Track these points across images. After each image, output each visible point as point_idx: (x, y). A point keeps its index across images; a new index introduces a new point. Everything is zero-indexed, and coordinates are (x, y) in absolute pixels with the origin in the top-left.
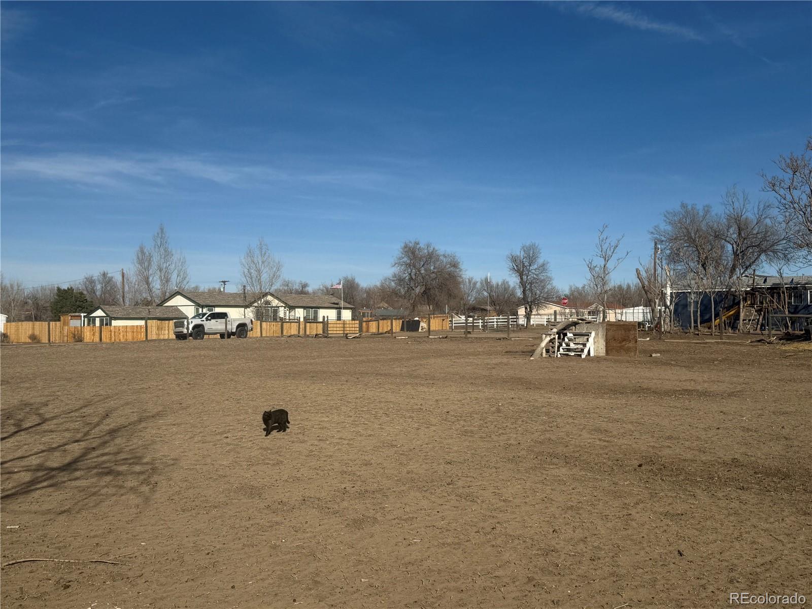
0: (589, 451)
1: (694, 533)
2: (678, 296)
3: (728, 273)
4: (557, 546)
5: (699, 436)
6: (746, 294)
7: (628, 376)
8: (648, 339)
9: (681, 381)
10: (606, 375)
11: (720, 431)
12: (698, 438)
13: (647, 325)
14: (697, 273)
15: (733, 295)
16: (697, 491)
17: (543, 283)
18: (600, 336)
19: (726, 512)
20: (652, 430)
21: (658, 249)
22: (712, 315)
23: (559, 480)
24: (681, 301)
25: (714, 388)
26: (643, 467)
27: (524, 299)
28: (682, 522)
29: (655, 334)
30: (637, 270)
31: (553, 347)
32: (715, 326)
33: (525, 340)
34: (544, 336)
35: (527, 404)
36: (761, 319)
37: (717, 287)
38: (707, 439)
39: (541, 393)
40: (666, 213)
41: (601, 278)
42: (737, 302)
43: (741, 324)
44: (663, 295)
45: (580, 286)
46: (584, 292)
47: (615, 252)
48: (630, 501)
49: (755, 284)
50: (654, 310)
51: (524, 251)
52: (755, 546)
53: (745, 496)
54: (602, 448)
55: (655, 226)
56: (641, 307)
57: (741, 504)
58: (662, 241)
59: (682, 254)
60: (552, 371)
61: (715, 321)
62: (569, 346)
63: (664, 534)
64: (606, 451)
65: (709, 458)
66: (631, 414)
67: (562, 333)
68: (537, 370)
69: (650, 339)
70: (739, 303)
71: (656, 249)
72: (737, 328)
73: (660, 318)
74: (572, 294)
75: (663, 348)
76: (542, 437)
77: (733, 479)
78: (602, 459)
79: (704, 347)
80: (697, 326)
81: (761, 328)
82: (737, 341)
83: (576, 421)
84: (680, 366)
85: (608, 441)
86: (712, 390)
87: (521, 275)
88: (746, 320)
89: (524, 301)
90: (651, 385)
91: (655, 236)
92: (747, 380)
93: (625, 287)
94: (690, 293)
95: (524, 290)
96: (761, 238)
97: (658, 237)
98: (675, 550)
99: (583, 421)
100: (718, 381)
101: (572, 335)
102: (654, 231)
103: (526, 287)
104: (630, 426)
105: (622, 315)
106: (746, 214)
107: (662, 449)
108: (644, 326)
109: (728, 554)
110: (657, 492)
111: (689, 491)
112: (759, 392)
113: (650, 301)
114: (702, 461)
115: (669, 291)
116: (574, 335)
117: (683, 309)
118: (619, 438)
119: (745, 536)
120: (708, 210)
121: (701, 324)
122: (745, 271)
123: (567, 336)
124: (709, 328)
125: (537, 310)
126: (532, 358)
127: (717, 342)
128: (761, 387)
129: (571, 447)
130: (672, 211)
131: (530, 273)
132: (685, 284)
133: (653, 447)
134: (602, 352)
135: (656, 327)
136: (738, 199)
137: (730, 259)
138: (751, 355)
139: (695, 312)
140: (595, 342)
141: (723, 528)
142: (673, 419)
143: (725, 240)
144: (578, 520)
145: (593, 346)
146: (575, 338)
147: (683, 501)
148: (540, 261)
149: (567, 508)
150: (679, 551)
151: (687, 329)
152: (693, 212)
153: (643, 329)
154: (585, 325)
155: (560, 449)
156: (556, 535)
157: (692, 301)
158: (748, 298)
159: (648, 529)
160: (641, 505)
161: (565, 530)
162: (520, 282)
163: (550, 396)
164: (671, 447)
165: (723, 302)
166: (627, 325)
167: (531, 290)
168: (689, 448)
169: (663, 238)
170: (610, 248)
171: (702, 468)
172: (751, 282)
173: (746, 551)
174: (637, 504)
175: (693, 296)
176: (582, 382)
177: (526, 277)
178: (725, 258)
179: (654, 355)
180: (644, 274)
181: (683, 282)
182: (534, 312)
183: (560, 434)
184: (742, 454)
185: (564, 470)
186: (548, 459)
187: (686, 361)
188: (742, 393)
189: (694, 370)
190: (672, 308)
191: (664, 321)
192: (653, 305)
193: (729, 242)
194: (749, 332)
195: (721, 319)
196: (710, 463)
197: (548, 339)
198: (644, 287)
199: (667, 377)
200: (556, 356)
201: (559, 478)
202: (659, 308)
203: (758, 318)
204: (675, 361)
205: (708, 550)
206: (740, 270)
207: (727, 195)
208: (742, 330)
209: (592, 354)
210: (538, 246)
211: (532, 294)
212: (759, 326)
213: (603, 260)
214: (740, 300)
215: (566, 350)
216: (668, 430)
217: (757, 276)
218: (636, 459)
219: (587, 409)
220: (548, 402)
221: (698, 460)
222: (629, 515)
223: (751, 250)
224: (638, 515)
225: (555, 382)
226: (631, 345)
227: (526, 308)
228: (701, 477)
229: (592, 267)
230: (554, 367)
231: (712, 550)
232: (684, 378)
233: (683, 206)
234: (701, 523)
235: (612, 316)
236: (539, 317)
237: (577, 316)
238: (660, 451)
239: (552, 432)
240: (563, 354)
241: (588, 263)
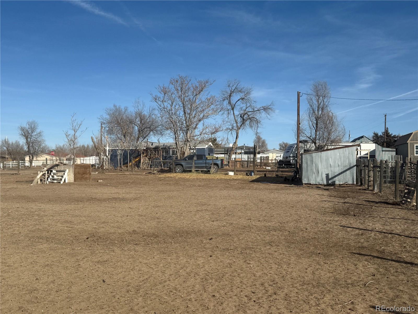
0: (60, 233)
1: (112, 270)
2: (112, 151)
3: (136, 140)
4: (38, 287)
5: (118, 220)
6: (144, 151)
7: (85, 192)
8: (97, 173)
9: (112, 194)
10: (73, 192)
11: (128, 217)
12: (118, 222)
13: (97, 166)
14: (121, 140)
15: (138, 151)
16: (115, 248)
17: (39, 143)
18: (71, 172)
19: (127, 257)
20: (95, 219)
21: (103, 127)
22: (128, 160)
23: (42, 251)
24: (114, 154)
25: (128, 196)
26: (89, 239)
27: (28, 151)
28: (106, 265)
29: (101, 170)
30: (92, 137)
31: (44, 178)
32: (130, 166)
33: (28, 174)
34: (39, 172)
35: (27, 210)
36: (150, 163)
37: (130, 147)
38: (122, 222)
39: (36, 204)
40: (106, 109)
41: (73, 141)
42: (140, 154)
43: (141, 165)
44: (105, 151)
45: (62, 145)
46: (64, 148)
47: (80, 127)
48: (80, 257)
49: (148, 146)
50: (100, 158)
51: (29, 124)
52: (140, 272)
53: (137, 248)
54: (68, 231)
55: (101, 115)
56: (94, 157)
57: (135, 252)
58: (105, 123)
59: (114, 130)
60: (43, 192)
61: (129, 164)
62: (54, 177)
63: (97, 272)
64: (70, 233)
65: (122, 231)
66: (85, 212)
67: (50, 171)
68: (34, 191)
69: (98, 173)
70: (140, 155)
71: (102, 127)
72: (139, 167)
73: (103, 162)
74: (57, 148)
75: (104, 177)
76: (34, 228)
77: (133, 240)
78: (68, 237)
79: (124, 176)
80: (121, 166)
81: (150, 167)
82: (139, 173)
83: (54, 218)
84: (112, 186)
85: (71, 227)
86: (126, 197)
87: (27, 138)
88: (143, 163)
89: (28, 153)
90: (97, 196)
91: (101, 120)
92: (143, 192)
93: (86, 146)
94: (118, 150)
95: (28, 147)
96: (151, 124)
97: (102, 120)
98: (101, 280)
99: (58, 218)
100: (129, 193)
101: (55, 171)
102: (101, 118)
103: (30, 145)
104: (84, 219)
105: (84, 160)
106: (144, 112)
107: (100, 229)
108: (95, 166)
109: (127, 278)
110: (95, 251)
111: (111, 249)
112: (147, 197)
113: (98, 153)
114: (119, 233)
115: (107, 148)
116: (57, 171)
117: (115, 157)
118: (78, 225)
119: (135, 268)
120: (126, 109)
121: (123, 165)
122: (143, 140)
123: (52, 172)
124: (127, 167)
125: (36, 158)
126: (32, 185)
127: (130, 174)
128: (149, 195)
129: (50, 232)
130: (109, 108)
131: (32, 137)
132: (116, 145)
133: (95, 228)
134: (72, 180)
135: (101, 166)
136: (140, 105)
137: (136, 134)
138: (145, 179)
139: (120, 159)
140: (68, 175)
141: (126, 265)
142: (106, 213)
143: (135, 124)
144: (51, 271)
145: (67, 177)
146: (57, 173)
147: (108, 254)
148: (38, 131)
149: (45, 266)
150: (103, 280)
151: (116, 167)
152: (120, 110)
153: (95, 168)
154: (63, 166)
155: (44, 234)
156: (37, 281)
157: (119, 154)
158: (145, 153)
159: (88, 271)
160: (86, 259)
161: (43, 278)
162: (26, 142)
163: (41, 205)
164: (104, 227)
165: (133, 154)
166: (85, 166)
167: (32, 146)
168: (113, 227)
169: (105, 122)
170: (77, 125)
171: (118, 236)
172: (146, 145)
173: (136, 275)
174: (84, 258)
175: (119, 151)
176: (60, 197)
177: (29, 139)
178: (135, 133)
179: (99, 181)
180: (95, 140)
181: (115, 144)
182: (35, 159)
183: (45, 225)
184: (137, 227)
185: (45, 245)
186: (37, 240)
187: (115, 183)
188: (140, 198)
189: (118, 188)
190: (109, 157)
191: (105, 164)
192: (100, 155)
193: (136, 125)
194: (145, 169)
195: (132, 163)
196: (123, 234)
197: (42, 173)
198: (95, 146)
199: (105, 192)
200: (46, 183)
201: (42, 250)
202: (103, 157)
203: (149, 162)
204: (109, 183)
205: (118, 278)
206: (141, 139)
207: (135, 102)
208: (142, 168)
209: (66, 181)
210: (37, 122)
211: (33, 149)
212: (149, 166)
213: (74, 131)
214: (141, 153)
215: (52, 179)
216: (103, 219)
217: (148, 142)
218: (86, 235)
219: (61, 211)
220: (39, 208)
221: (117, 232)
222: (79, 265)
223: (146, 130)
224: (83, 264)
225: (45, 197)
226: (87, 176)
227: (30, 157)
228: (118, 241)
229: (67, 135)
230: (44, 189)
231: (120, 277)
232: (113, 192)
233: (115, 106)
234: (115, 264)
235: (79, 161)
236: (37, 161)
237: (60, 161)
238: (98, 230)
239: (40, 225)
240: (50, 182)
241: (65, 132)
